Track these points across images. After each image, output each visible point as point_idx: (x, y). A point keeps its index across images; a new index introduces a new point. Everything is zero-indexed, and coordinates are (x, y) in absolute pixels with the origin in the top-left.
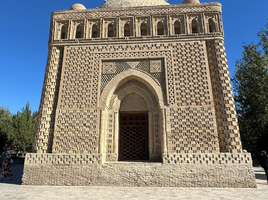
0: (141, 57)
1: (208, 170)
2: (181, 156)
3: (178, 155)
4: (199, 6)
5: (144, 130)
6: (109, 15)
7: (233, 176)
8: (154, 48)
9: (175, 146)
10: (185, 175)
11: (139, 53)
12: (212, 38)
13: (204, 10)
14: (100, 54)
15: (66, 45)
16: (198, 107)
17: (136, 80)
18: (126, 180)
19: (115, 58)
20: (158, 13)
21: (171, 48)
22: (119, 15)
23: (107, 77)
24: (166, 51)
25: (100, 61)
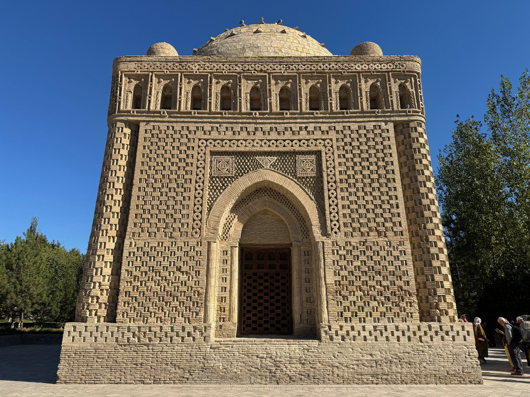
0: (281, 149)
1: (400, 353)
2: (353, 328)
3: (347, 327)
4: (382, 61)
5: (283, 278)
6: (223, 69)
7: (443, 364)
8: (303, 133)
9: (341, 309)
10: (360, 362)
11: (276, 140)
12: (406, 119)
13: (391, 68)
14: (207, 140)
15: (144, 121)
16: (382, 241)
17: (271, 189)
18: (255, 372)
19: (234, 148)
20: (311, 69)
21: (333, 135)
22: (242, 69)
23: (220, 183)
24: (324, 140)
25: (208, 153)
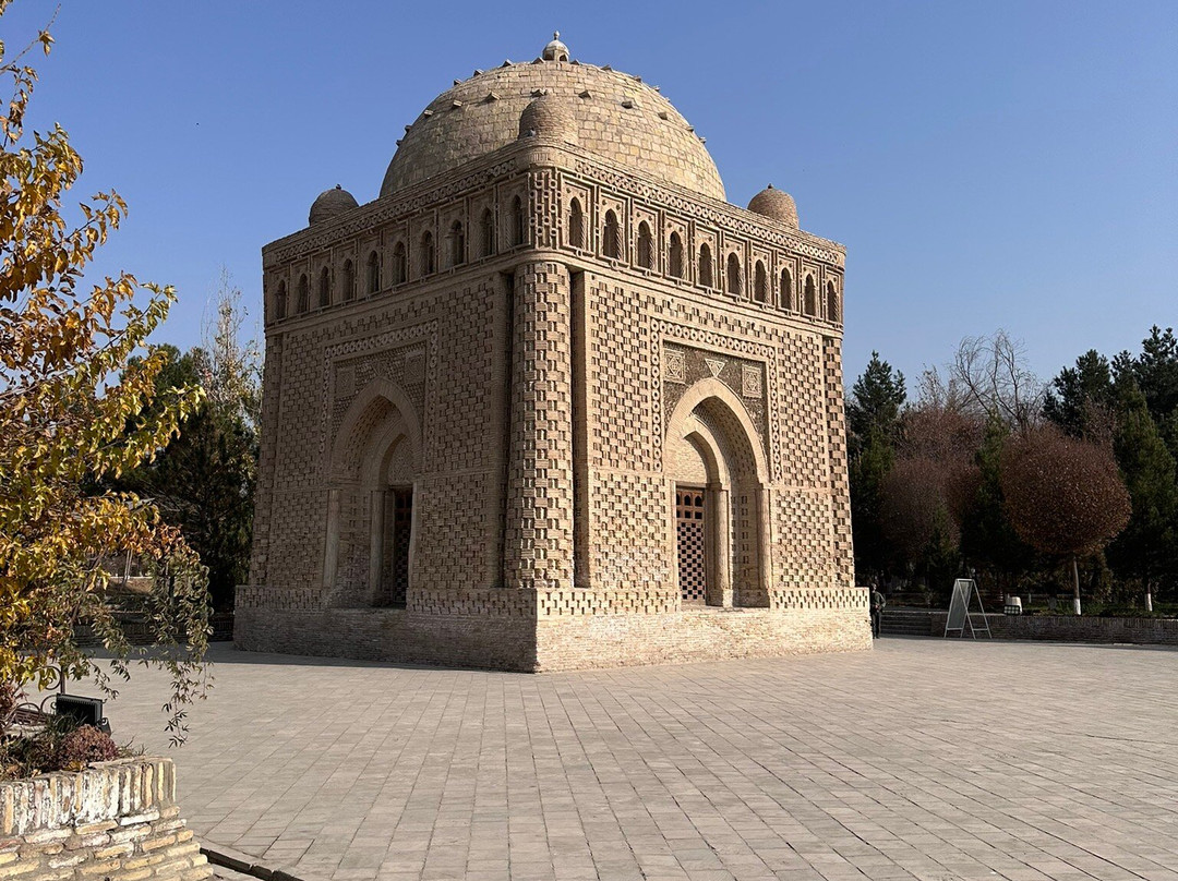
0: (730, 351)
2: (800, 594)
5: (698, 531)
8: (751, 332)
11: (726, 337)
14: (659, 321)
16: (812, 491)
19: (686, 342)
21: (775, 341)
23: (674, 392)
24: (768, 347)
25: (661, 342)
